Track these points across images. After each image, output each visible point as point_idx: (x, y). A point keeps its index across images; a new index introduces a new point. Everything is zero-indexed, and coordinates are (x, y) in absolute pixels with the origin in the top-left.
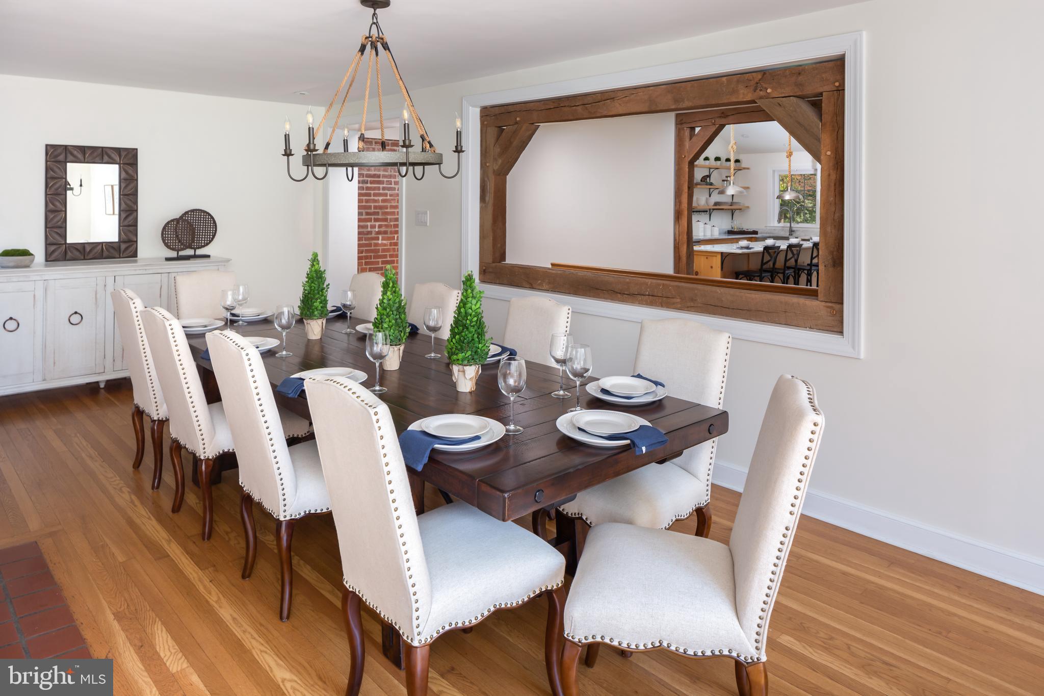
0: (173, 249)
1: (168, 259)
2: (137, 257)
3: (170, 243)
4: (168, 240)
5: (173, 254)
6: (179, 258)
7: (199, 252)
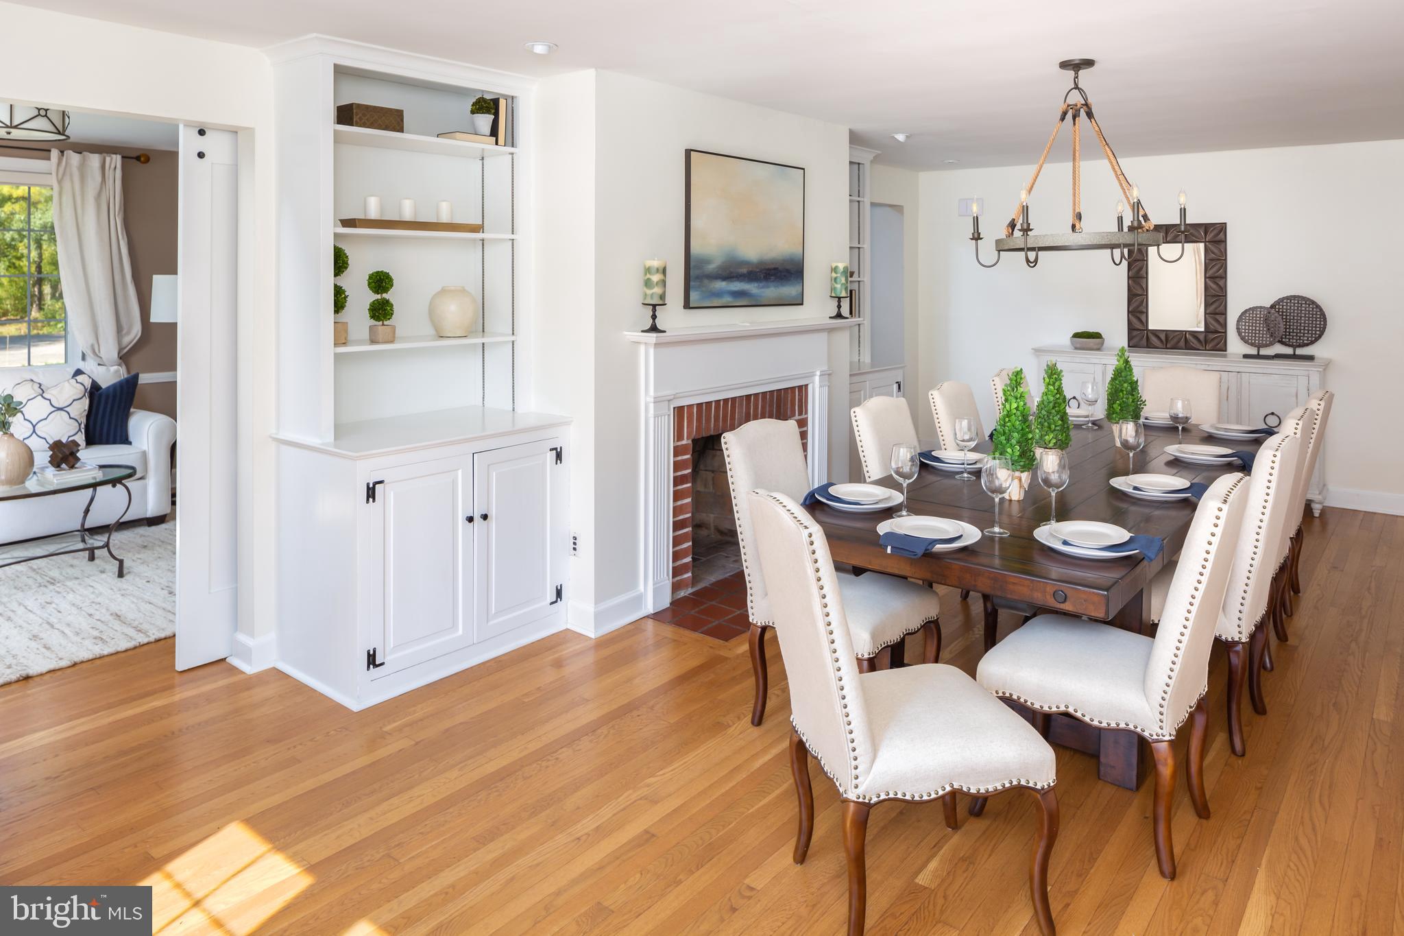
0: (1252, 344)
1: (1246, 356)
2: (1226, 351)
3: (1248, 336)
4: (1245, 333)
5: (1253, 351)
6: (1258, 357)
7: (1299, 351)
